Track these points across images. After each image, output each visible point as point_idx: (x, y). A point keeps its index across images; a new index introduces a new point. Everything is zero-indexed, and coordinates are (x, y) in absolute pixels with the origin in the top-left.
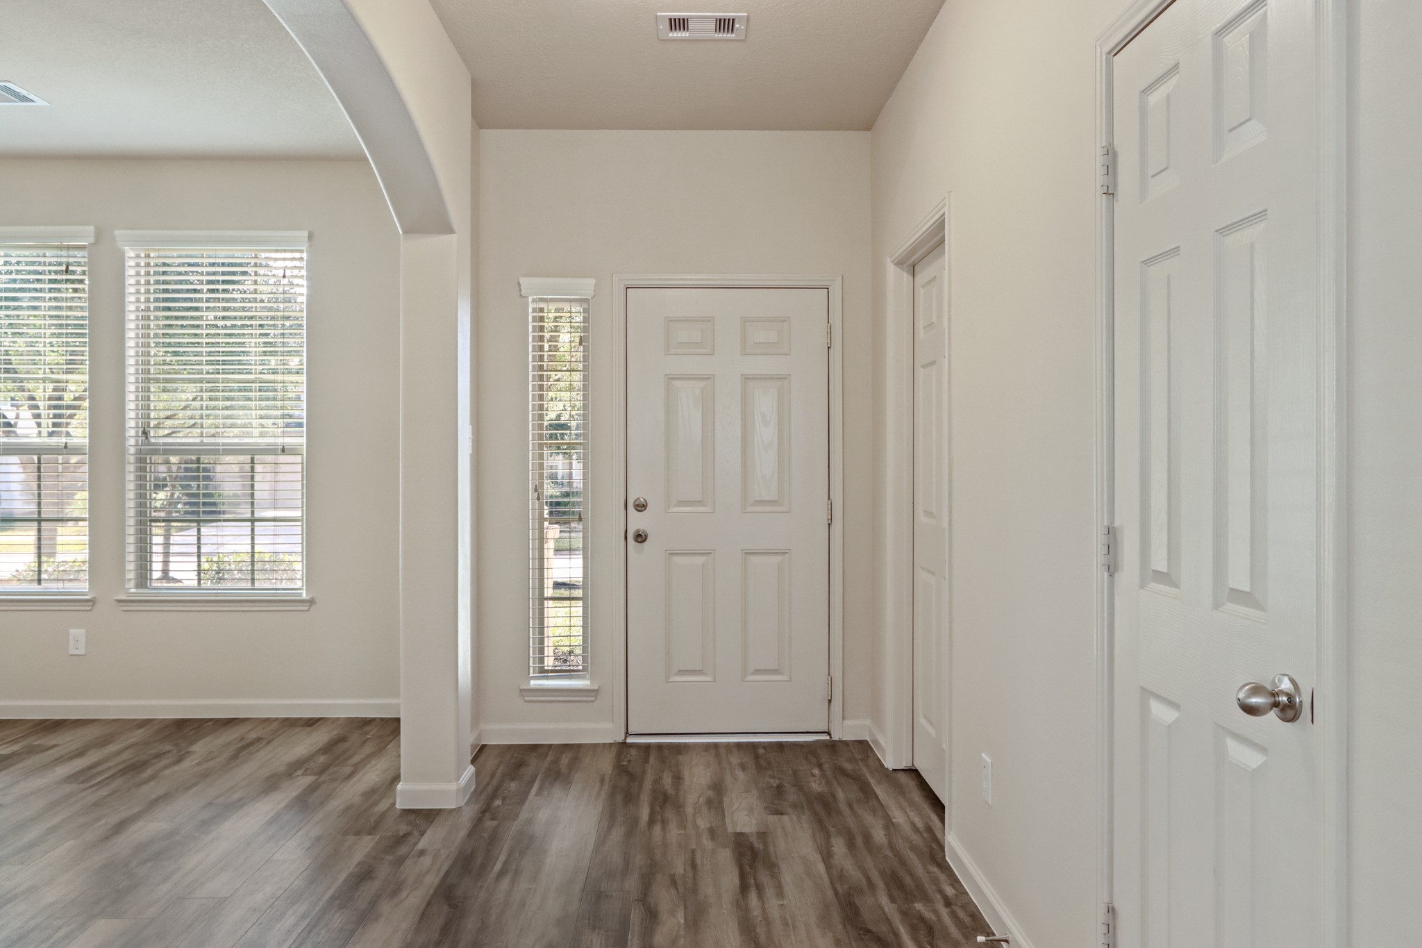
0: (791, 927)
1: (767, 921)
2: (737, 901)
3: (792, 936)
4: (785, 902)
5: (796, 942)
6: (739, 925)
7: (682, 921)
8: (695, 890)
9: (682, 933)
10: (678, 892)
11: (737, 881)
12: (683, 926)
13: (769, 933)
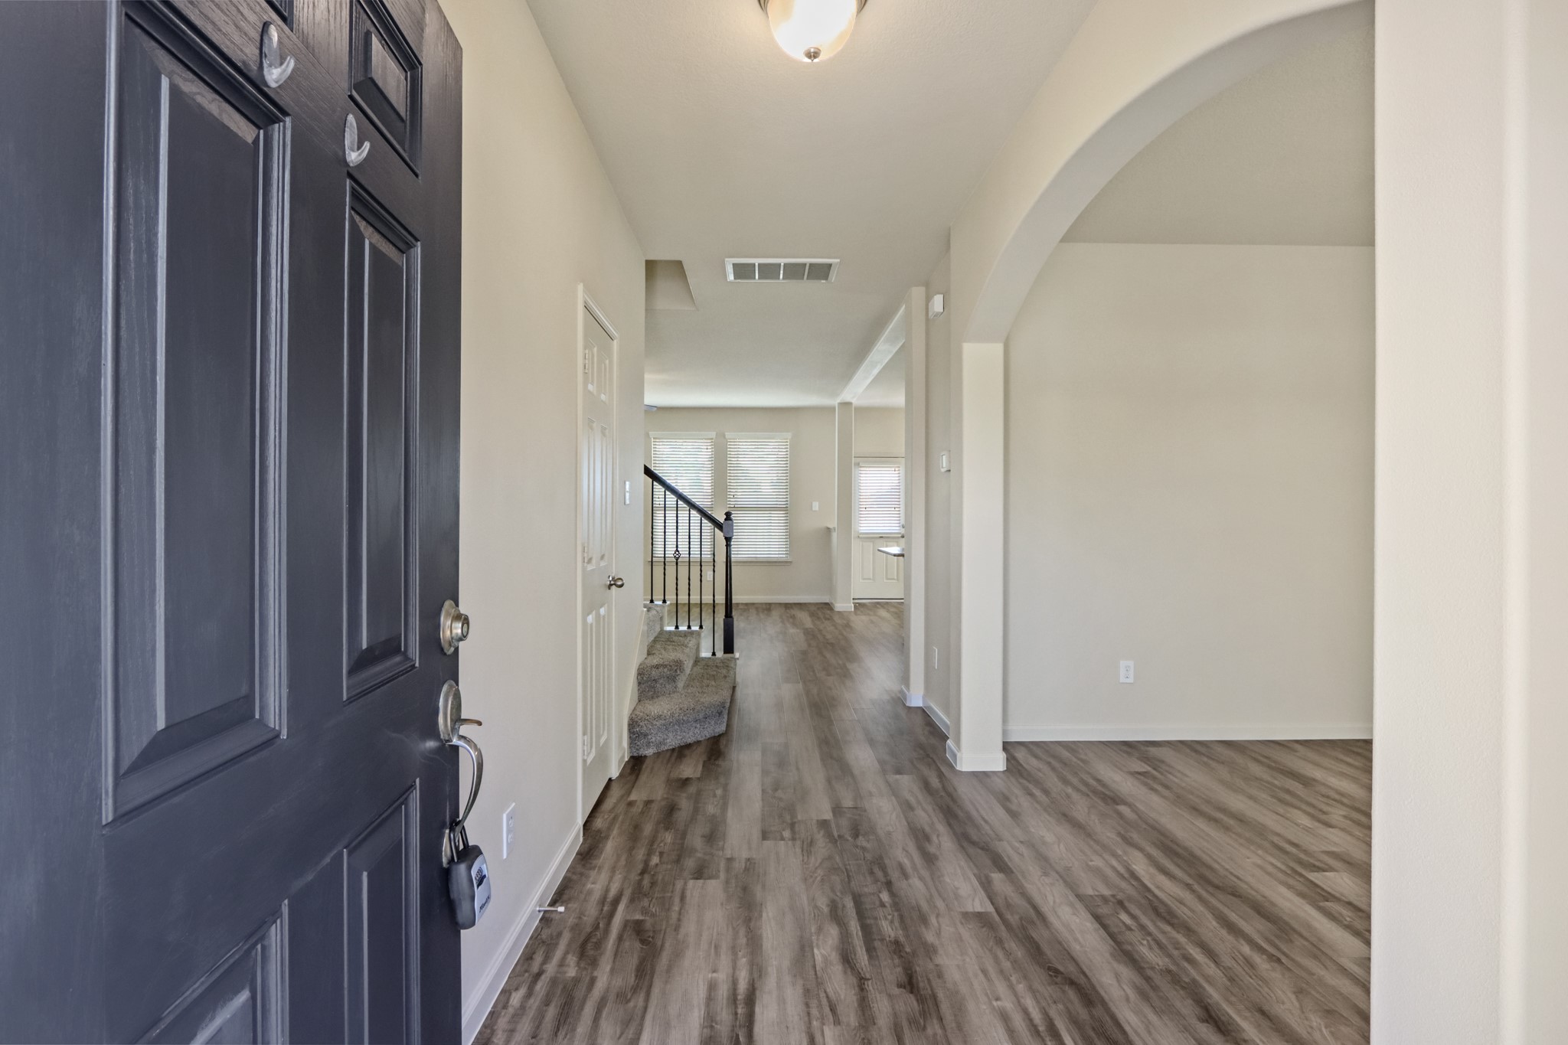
0: (713, 942)
1: (734, 950)
2: (760, 976)
3: (715, 934)
4: (710, 976)
5: (713, 928)
6: (762, 945)
7: (816, 951)
8: (807, 992)
9: (814, 938)
10: (825, 992)
11: (758, 1010)
12: (814, 944)
13: (735, 937)
